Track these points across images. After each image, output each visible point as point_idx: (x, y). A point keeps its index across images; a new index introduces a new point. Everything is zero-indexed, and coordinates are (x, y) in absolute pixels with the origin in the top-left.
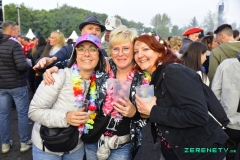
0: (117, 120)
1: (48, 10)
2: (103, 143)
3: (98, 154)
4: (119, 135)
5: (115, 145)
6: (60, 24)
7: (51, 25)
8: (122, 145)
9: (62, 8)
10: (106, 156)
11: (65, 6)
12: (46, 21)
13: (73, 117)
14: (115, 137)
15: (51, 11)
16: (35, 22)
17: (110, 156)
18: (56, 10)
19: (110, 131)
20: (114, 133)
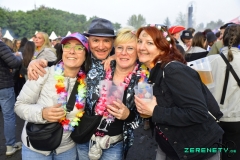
0: (109, 121)
1: (25, 11)
2: (94, 143)
3: (90, 155)
4: (111, 135)
5: (107, 145)
6: (38, 25)
7: (29, 27)
8: (114, 144)
9: (40, 10)
10: (98, 156)
11: (43, 7)
12: (23, 22)
13: (51, 113)
14: (106, 137)
15: (28, 13)
16: (12, 24)
17: (102, 156)
18: (34, 11)
19: (101, 132)
20: (105, 134)
